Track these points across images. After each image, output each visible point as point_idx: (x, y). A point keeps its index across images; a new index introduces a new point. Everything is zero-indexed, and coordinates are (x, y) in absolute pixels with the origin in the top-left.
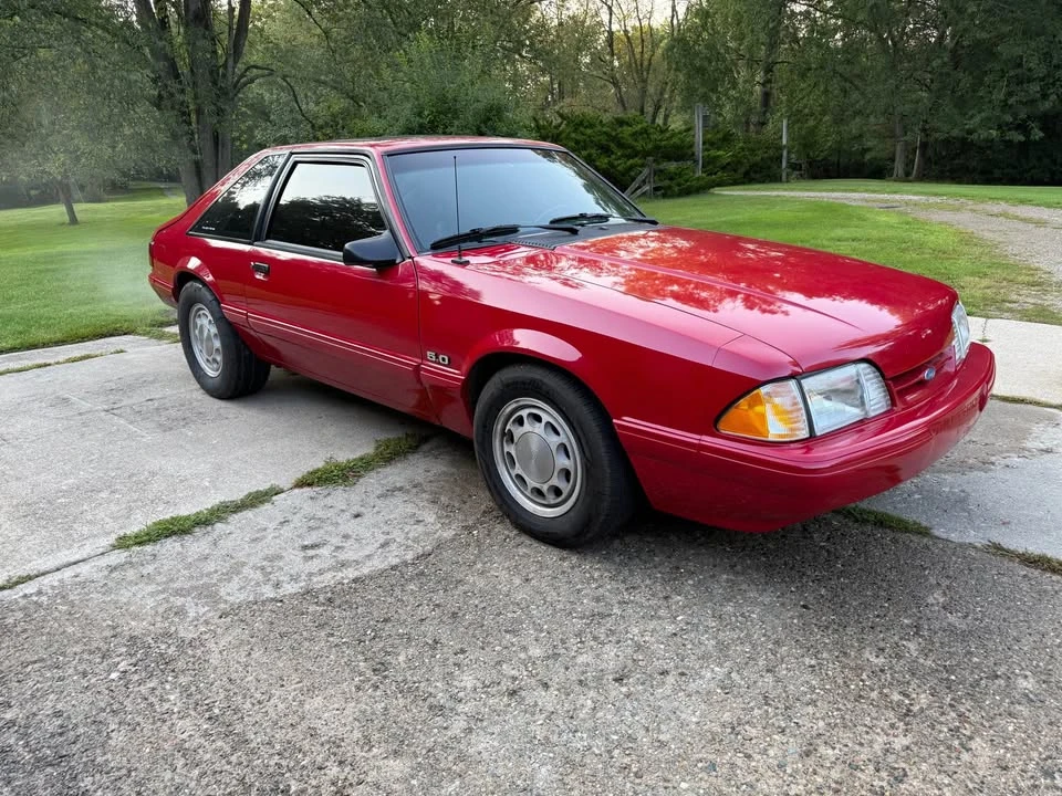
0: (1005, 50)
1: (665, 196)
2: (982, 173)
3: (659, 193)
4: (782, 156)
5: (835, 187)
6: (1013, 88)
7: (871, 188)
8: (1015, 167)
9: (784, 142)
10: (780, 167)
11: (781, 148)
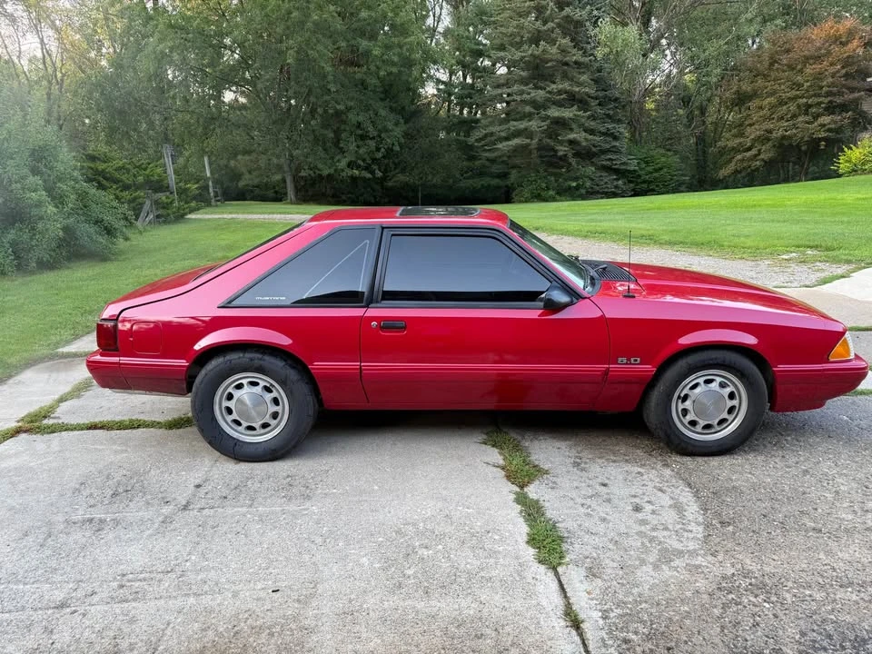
0: (352, 117)
1: (165, 222)
2: (333, 196)
3: (161, 220)
4: (208, 185)
5: (264, 210)
6: (360, 143)
7: (300, 211)
8: (352, 194)
9: (208, 175)
10: (209, 193)
11: (207, 179)
